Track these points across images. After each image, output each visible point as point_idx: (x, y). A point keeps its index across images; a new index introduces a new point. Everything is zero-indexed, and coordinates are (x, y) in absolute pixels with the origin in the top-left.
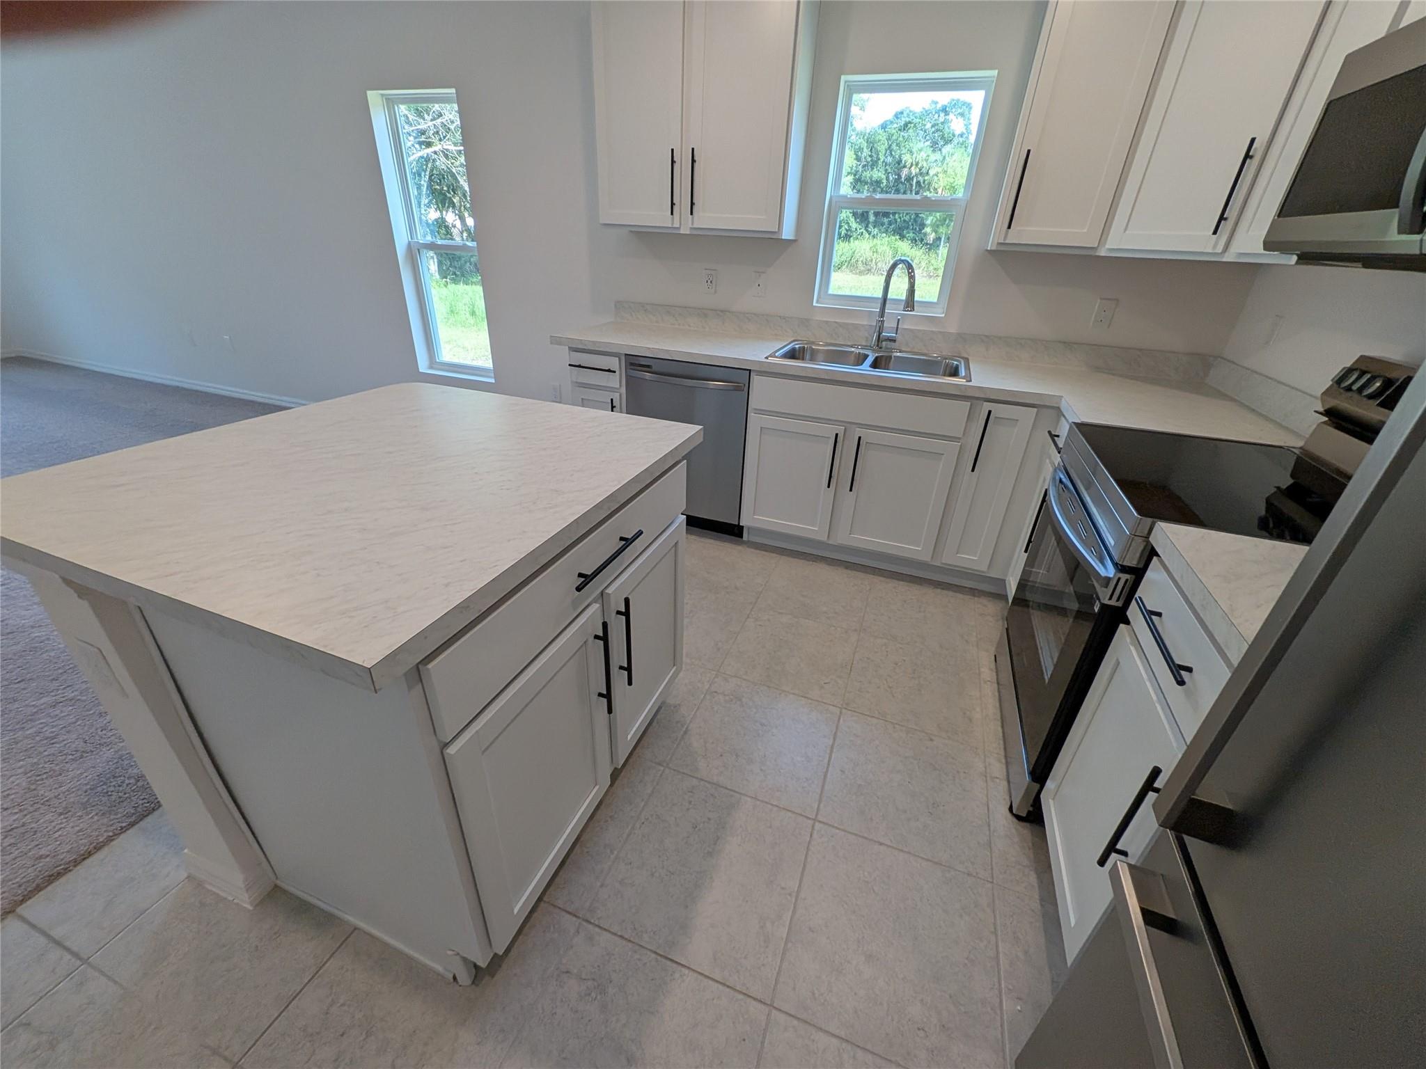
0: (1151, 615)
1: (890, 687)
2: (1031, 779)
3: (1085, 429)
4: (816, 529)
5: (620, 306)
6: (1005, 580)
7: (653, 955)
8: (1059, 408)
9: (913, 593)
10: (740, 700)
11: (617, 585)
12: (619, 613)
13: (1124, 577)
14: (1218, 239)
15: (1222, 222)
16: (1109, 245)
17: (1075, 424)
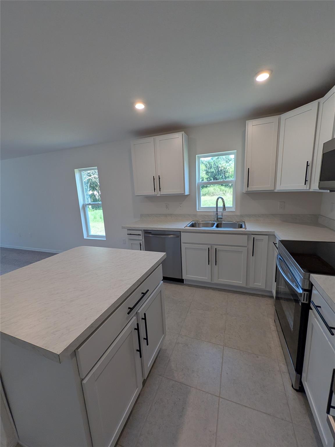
0: (317, 307)
1: (240, 336)
2: (296, 373)
3: (282, 242)
4: (207, 278)
5: (142, 216)
6: (272, 291)
8: (274, 235)
9: (242, 298)
10: (187, 346)
11: (141, 309)
12: (142, 319)
13: (306, 293)
14: (307, 186)
15: (306, 182)
16: (277, 189)
17: (280, 240)
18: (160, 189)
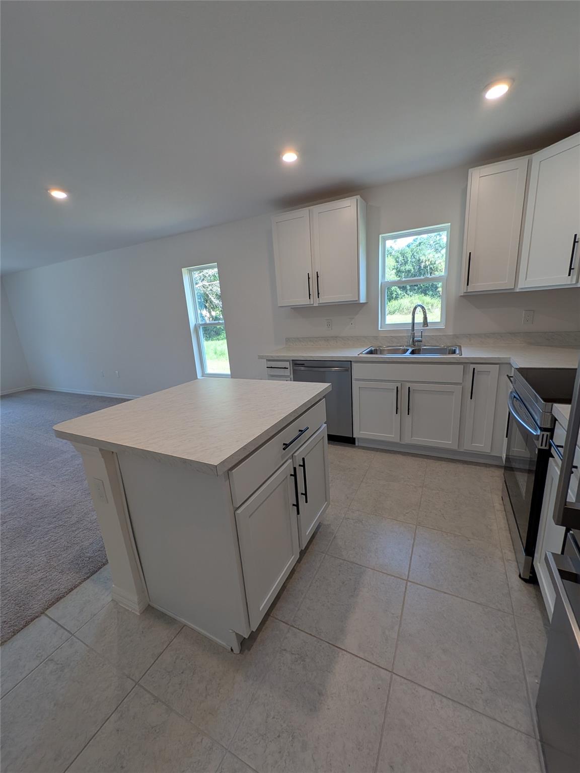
0: (558, 448)
1: (443, 514)
2: (527, 555)
3: (522, 371)
4: (393, 436)
5: (288, 340)
6: (499, 456)
7: (327, 644)
8: (510, 364)
10: (361, 522)
11: (299, 452)
12: (300, 465)
13: (546, 433)
14: (572, 278)
15: (572, 270)
16: (520, 286)
17: (517, 369)
18: (318, 294)
